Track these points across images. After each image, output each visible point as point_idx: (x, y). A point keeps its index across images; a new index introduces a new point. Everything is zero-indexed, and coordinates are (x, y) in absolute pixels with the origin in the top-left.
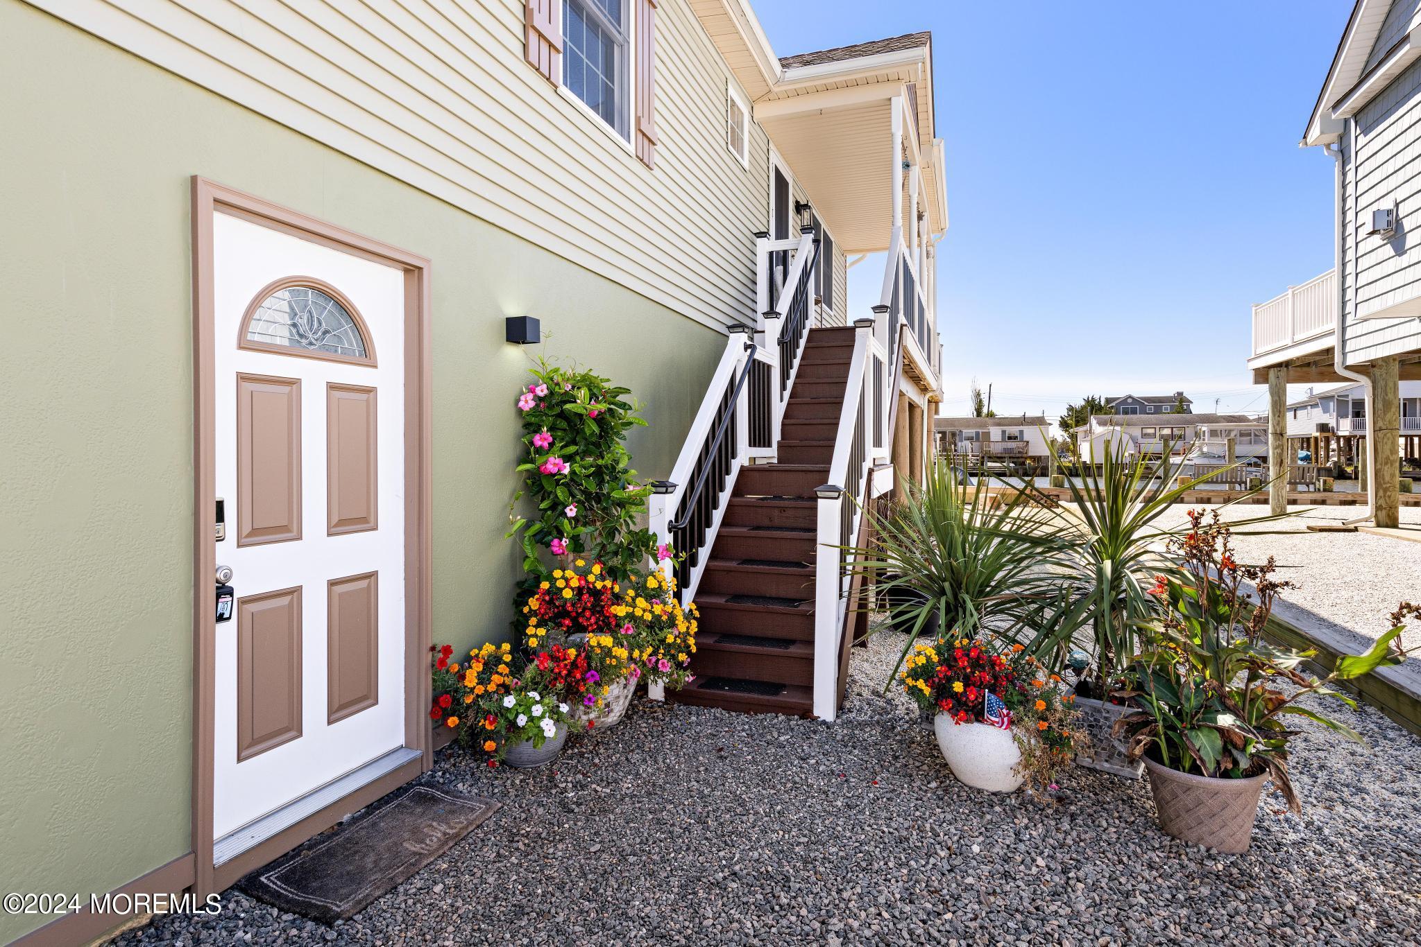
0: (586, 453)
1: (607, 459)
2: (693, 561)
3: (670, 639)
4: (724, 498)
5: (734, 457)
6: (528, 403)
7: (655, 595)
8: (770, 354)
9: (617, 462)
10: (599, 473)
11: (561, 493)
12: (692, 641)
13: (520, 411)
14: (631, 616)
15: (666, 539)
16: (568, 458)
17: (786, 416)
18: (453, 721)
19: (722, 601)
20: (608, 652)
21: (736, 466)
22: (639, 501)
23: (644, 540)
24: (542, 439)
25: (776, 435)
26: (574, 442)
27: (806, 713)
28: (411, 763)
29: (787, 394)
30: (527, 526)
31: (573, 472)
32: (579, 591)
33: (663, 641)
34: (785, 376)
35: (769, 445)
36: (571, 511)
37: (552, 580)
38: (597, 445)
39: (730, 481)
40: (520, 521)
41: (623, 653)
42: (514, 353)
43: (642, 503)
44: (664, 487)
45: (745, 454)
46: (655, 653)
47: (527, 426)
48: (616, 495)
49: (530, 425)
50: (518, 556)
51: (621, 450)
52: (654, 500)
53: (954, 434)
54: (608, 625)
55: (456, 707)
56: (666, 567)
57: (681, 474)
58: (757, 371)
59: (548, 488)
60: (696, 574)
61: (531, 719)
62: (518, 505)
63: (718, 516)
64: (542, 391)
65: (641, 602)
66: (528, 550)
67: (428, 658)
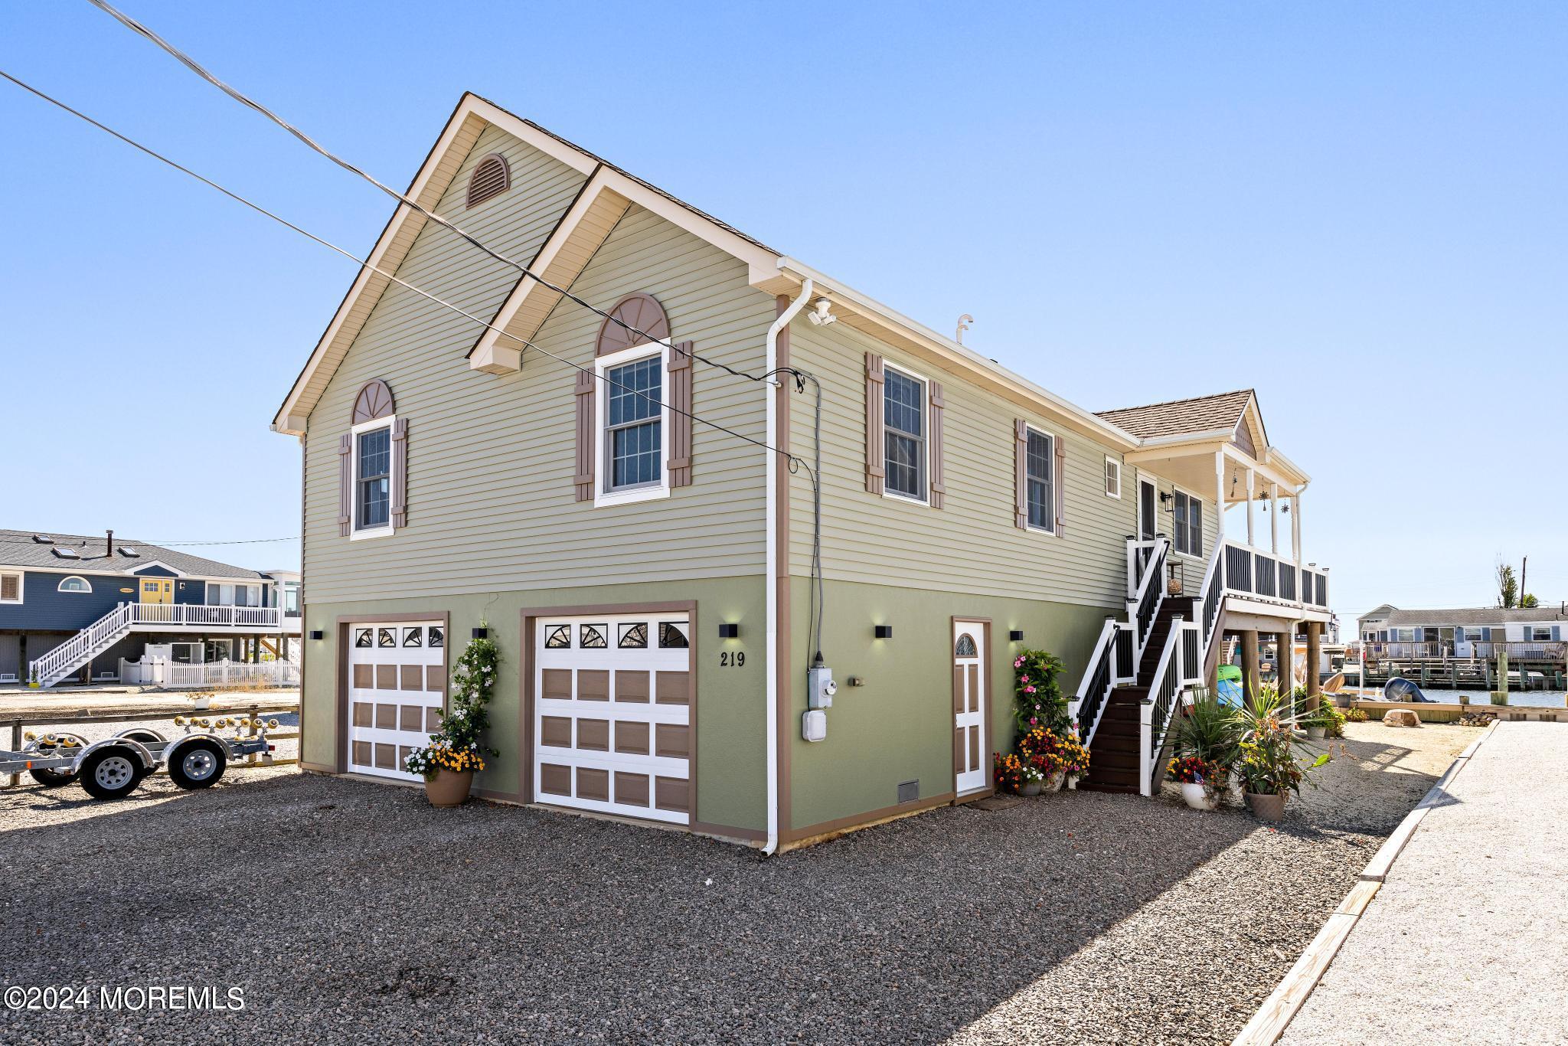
0: (1041, 684)
1: (1050, 687)
2: (1087, 732)
3: (1079, 759)
4: (1103, 704)
5: (1109, 683)
6: (1018, 664)
7: (1073, 742)
8: (1132, 625)
9: (1054, 687)
10: (1047, 693)
11: (1033, 700)
12: (1087, 761)
13: (1015, 667)
14: (1063, 748)
15: (1076, 721)
16: (1035, 686)
17: (1144, 656)
18: (1002, 779)
19: (1101, 751)
20: (1055, 759)
21: (1109, 688)
22: (1064, 704)
23: (1068, 721)
24: (1025, 679)
25: (1136, 669)
26: (1037, 680)
27: (1137, 792)
28: (986, 791)
29: (1144, 645)
30: (1018, 714)
31: (1037, 692)
32: (1043, 737)
33: (1076, 759)
34: (1141, 640)
35: (1132, 676)
36: (1038, 707)
37: (1032, 733)
38: (1046, 681)
39: (1106, 696)
40: (1017, 711)
41: (1061, 760)
42: (1013, 645)
43: (1066, 705)
44: (1076, 699)
45: (1115, 682)
46: (1072, 764)
47: (1017, 673)
48: (1056, 701)
49: (1019, 673)
50: (1016, 726)
51: (1055, 684)
52: (1070, 704)
53: (1449, 632)
54: (1056, 751)
55: (1004, 774)
56: (1076, 733)
57: (1082, 692)
58: (1124, 638)
59: (1028, 698)
60: (1089, 739)
61: (1032, 776)
62: (1015, 705)
63: (1100, 713)
64: (1023, 659)
65: (1067, 743)
66: (1019, 722)
67: (992, 757)
